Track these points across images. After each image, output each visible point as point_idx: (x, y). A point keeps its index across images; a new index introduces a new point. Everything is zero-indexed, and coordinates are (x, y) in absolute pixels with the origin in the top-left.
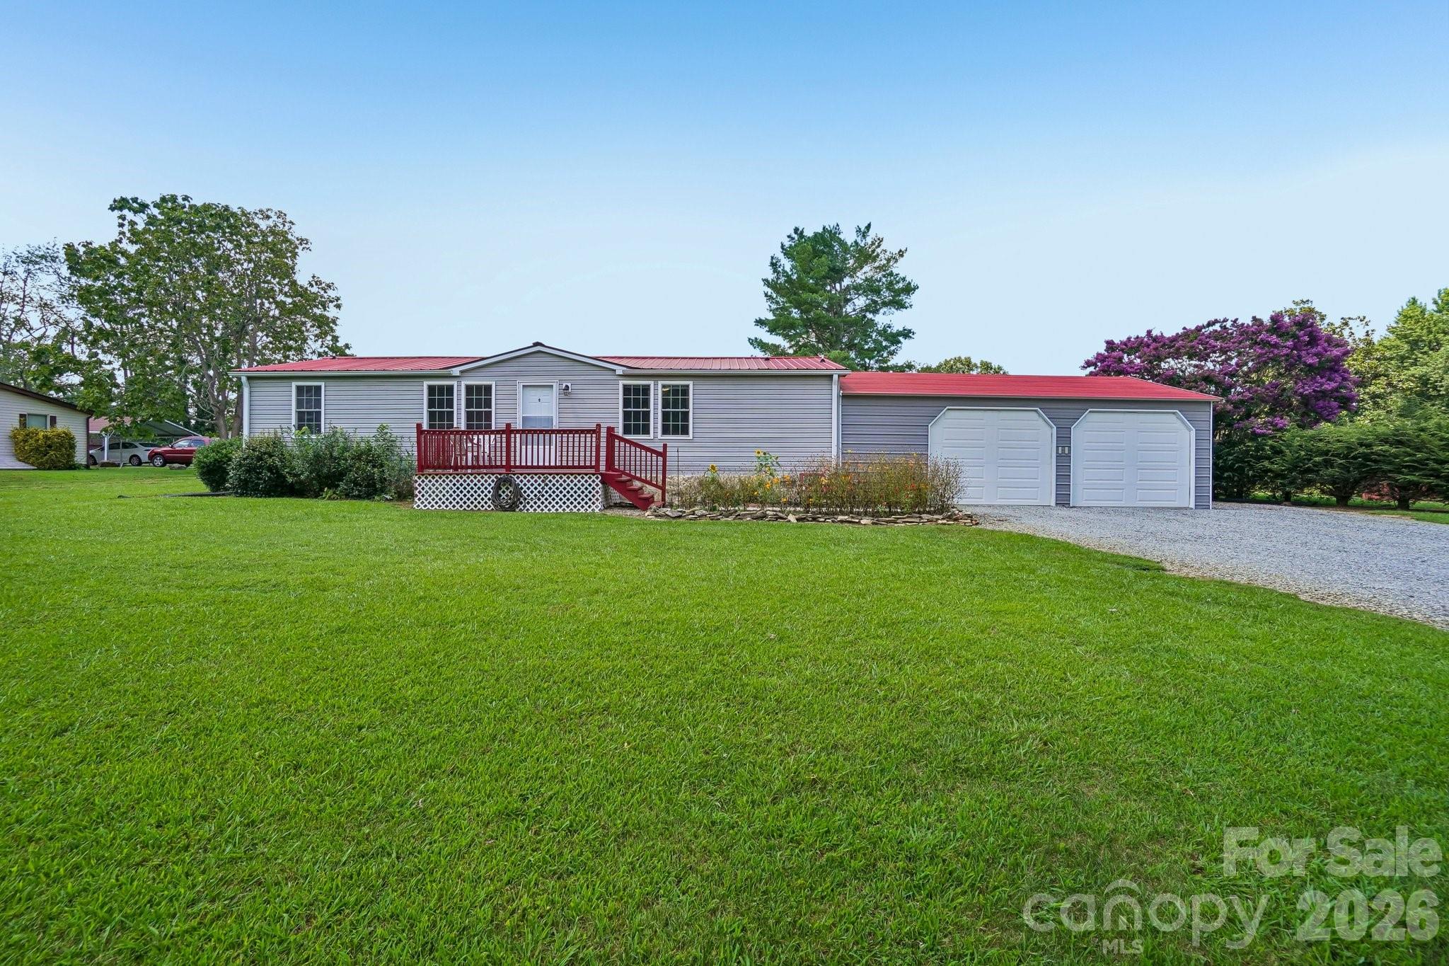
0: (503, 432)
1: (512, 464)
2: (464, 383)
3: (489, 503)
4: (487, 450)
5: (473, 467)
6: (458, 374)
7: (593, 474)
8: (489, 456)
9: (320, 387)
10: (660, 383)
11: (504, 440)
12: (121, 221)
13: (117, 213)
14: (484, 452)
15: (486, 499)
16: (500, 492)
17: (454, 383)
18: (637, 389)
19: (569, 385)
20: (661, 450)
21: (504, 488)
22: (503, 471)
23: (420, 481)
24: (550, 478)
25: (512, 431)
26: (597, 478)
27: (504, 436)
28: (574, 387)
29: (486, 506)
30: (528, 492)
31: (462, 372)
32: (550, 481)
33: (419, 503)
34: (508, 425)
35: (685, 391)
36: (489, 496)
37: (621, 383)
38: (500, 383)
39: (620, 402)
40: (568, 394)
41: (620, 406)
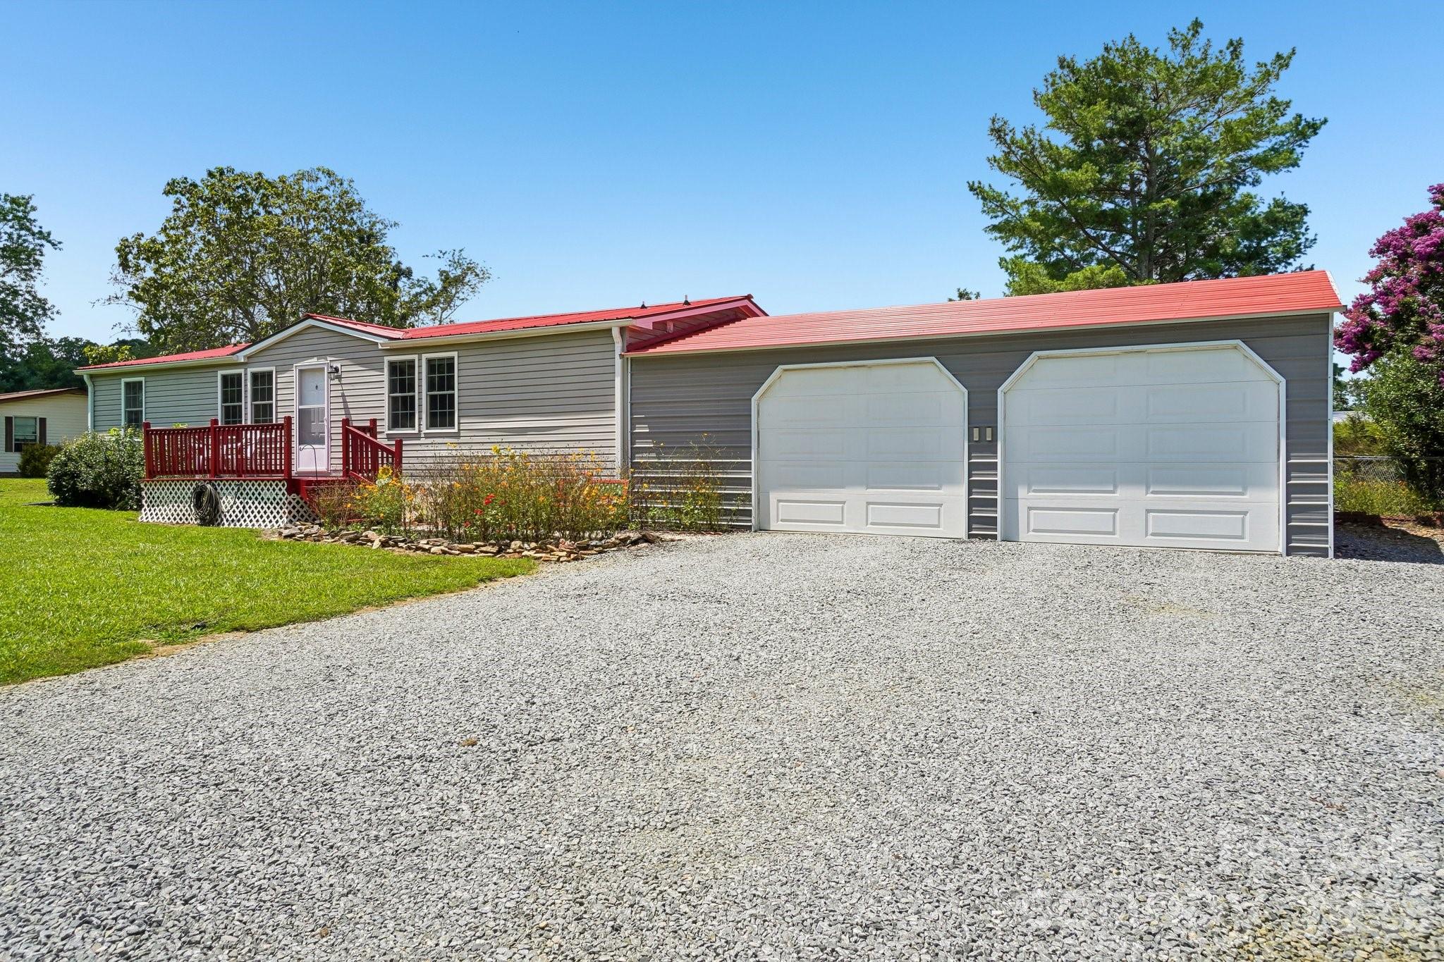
2: (250, 370)
4: (249, 455)
6: (244, 360)
9: (141, 382)
10: (425, 356)
13: (172, 198)
17: (241, 371)
18: (402, 367)
19: (340, 366)
20: (393, 449)
22: (209, 477)
28: (343, 369)
30: (226, 503)
31: (249, 357)
32: (245, 490)
33: (144, 514)
35: (450, 365)
37: (387, 359)
38: (280, 369)
39: (386, 385)
40: (339, 378)
41: (386, 391)
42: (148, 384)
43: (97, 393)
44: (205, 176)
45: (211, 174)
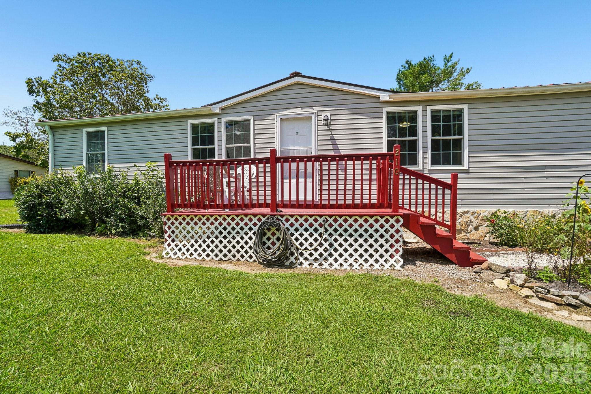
0: (268, 160)
1: (279, 199)
2: (224, 120)
3: (251, 252)
4: (247, 184)
5: (231, 206)
6: (218, 111)
7: (392, 217)
8: (250, 191)
9: (103, 132)
10: (430, 108)
11: (268, 169)
12: (59, 67)
13: (56, 63)
14: (243, 187)
15: (246, 247)
16: (264, 239)
17: (215, 120)
18: (401, 117)
19: (329, 115)
20: (449, 181)
21: (269, 234)
22: (267, 211)
23: (169, 223)
24: (331, 220)
25: (278, 160)
26: (397, 221)
27: (268, 165)
28: (333, 118)
29: (246, 256)
30: (301, 240)
31: (222, 109)
32: (331, 225)
33: (168, 249)
34: (273, 152)
35: (458, 115)
36: (251, 243)
37: (385, 110)
38: (257, 118)
39: (385, 130)
40: (329, 125)
41: (385, 135)
42: (110, 133)
43: (56, 141)
44: (76, 55)
45: (79, 55)
